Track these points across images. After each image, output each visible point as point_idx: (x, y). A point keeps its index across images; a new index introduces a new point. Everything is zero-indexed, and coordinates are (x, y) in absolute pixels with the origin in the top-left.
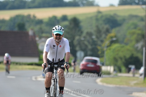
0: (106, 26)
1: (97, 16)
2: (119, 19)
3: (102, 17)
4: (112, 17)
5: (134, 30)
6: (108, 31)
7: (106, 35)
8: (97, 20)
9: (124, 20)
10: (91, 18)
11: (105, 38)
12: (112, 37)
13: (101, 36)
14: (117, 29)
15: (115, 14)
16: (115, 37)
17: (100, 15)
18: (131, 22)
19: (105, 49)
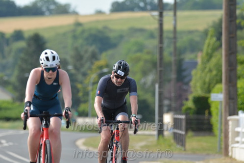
0: (92, 48)
1: (74, 31)
2: (111, 35)
3: (83, 32)
4: (99, 31)
5: (138, 54)
6: (94, 57)
7: (92, 63)
8: (75, 37)
9: (121, 37)
10: (64, 34)
11: (90, 69)
12: (101, 68)
13: (82, 66)
14: (110, 52)
15: (105, 28)
16: (107, 66)
17: (80, 29)
18: (133, 40)
19: (90, 88)
